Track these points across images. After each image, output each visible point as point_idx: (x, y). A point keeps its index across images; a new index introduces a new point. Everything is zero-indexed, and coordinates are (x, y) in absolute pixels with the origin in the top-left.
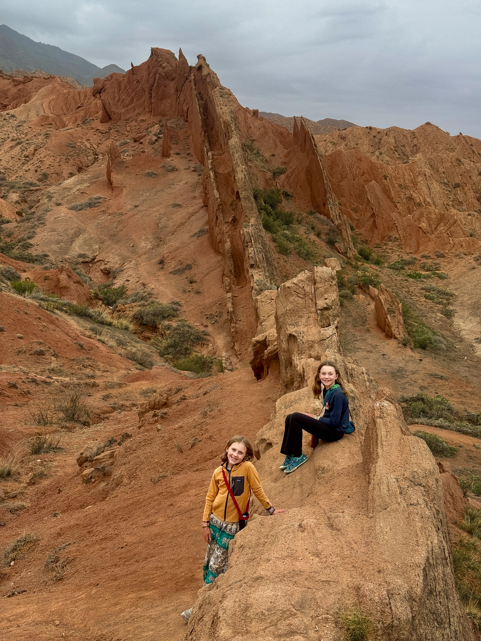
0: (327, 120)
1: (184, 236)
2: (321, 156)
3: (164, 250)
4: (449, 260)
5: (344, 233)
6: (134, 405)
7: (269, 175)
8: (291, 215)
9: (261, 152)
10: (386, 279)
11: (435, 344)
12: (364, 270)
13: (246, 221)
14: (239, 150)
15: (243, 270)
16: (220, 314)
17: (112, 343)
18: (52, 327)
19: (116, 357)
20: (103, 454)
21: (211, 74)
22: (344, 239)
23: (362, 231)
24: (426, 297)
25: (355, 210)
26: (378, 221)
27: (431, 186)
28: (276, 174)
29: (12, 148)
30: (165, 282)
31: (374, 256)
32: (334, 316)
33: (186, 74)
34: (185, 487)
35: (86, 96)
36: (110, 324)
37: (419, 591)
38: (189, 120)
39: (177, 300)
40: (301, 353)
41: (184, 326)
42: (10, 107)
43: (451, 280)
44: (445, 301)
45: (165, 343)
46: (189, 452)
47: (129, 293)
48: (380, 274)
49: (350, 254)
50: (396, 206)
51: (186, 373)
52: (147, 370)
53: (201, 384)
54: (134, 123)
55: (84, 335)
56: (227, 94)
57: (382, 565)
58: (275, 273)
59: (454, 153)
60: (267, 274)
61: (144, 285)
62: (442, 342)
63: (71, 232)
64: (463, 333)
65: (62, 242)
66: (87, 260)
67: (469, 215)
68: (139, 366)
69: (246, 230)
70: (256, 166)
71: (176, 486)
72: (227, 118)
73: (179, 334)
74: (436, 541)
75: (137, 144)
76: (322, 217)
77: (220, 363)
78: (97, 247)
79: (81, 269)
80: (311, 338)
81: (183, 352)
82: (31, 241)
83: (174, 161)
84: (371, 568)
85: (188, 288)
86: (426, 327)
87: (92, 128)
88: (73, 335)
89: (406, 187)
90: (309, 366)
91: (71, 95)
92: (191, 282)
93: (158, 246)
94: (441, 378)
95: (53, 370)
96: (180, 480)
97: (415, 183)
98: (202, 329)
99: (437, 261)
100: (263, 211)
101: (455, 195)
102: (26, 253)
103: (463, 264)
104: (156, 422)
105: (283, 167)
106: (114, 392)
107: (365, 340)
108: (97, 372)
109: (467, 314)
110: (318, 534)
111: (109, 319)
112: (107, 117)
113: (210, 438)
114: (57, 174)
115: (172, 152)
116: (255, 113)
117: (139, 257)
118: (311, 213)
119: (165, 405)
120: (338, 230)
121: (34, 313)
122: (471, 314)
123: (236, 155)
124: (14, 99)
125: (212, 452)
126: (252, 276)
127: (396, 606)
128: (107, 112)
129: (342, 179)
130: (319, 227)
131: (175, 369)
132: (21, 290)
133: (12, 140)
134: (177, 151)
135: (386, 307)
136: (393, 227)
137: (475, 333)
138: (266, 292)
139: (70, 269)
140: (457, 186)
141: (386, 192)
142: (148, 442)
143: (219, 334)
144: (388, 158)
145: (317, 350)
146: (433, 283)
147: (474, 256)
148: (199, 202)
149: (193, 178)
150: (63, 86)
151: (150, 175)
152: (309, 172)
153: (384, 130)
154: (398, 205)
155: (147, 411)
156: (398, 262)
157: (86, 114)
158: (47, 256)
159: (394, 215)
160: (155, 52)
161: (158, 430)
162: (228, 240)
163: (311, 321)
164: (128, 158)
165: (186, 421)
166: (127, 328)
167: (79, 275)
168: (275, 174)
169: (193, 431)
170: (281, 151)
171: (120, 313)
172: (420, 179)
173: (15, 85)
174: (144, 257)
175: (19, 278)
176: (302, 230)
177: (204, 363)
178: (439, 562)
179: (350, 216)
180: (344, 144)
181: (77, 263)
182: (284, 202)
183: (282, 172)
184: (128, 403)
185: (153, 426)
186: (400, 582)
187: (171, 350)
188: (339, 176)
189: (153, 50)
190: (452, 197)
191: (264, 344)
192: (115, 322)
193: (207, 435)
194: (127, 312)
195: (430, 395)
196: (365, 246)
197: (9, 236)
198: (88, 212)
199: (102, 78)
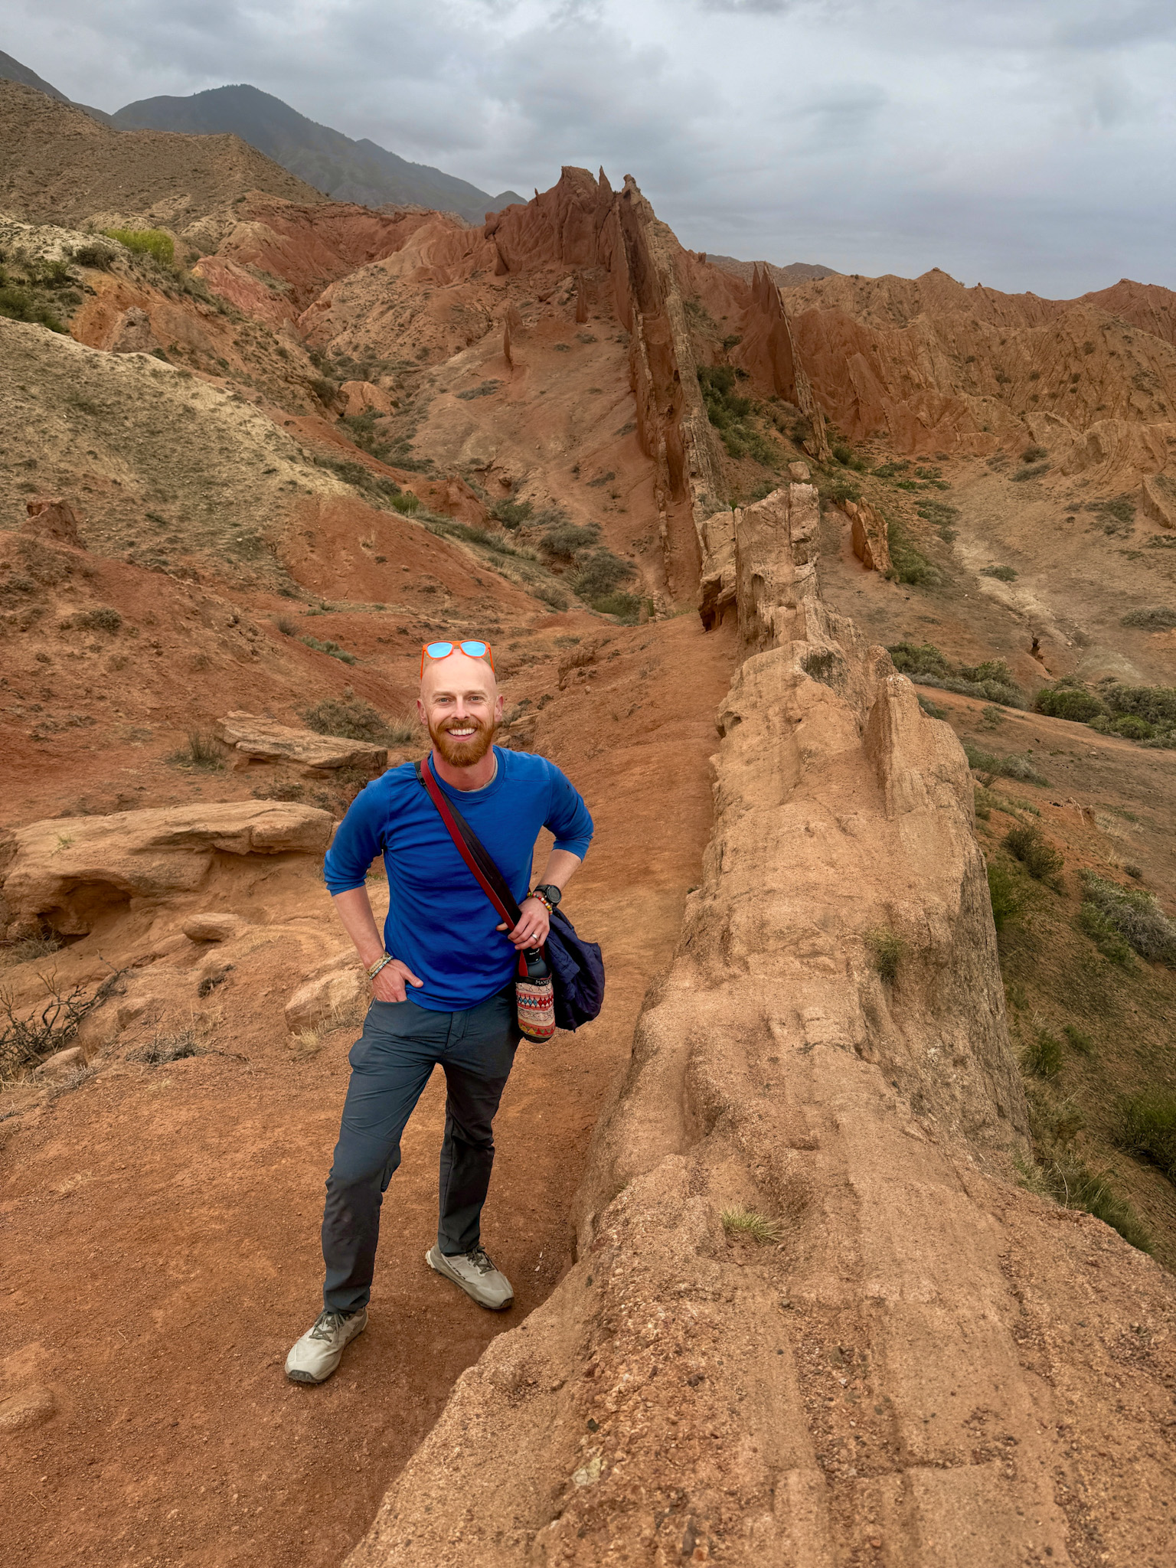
0: (796, 265)
1: (605, 435)
2: (789, 318)
3: (579, 453)
4: (954, 463)
5: (816, 427)
6: (547, 657)
7: (719, 346)
8: (746, 402)
9: (708, 314)
10: (868, 490)
11: (928, 577)
12: (841, 478)
13: (686, 412)
14: (680, 311)
15: (682, 480)
16: (651, 540)
17: (516, 577)
18: (443, 556)
19: (522, 595)
20: (520, 720)
21: (643, 204)
22: (815, 436)
23: (840, 423)
24: (920, 514)
25: (832, 395)
26: (863, 409)
27: (935, 360)
28: (728, 344)
29: (382, 313)
30: (580, 497)
31: (855, 458)
32: (813, 550)
33: (609, 204)
34: (628, 764)
35: (475, 239)
36: (513, 553)
37: (957, 909)
38: (612, 269)
39: (596, 521)
40: (768, 598)
41: (605, 555)
42: (378, 256)
43: (955, 491)
44: (945, 520)
45: (581, 577)
46: (627, 720)
47: (535, 511)
48: (862, 484)
49: (823, 457)
50: (887, 389)
51: (607, 615)
52: (561, 613)
53: (634, 634)
54: (538, 275)
55: (482, 567)
56: (664, 231)
57: (913, 879)
58: (723, 484)
59: (970, 313)
60: (712, 486)
61: (554, 500)
62: (936, 575)
63: (460, 429)
64: (966, 562)
65: (449, 442)
66: (481, 467)
67: (985, 401)
68: (550, 607)
69: (686, 425)
70: (701, 334)
71: (616, 762)
72: (665, 266)
73: (599, 566)
74: (974, 851)
75: (543, 305)
76: (788, 404)
77: (651, 604)
78: (494, 449)
79: (475, 479)
80: (782, 580)
81: (604, 589)
82: (411, 442)
83: (592, 328)
84: (899, 881)
85: (610, 505)
86: (918, 555)
87: (484, 284)
88: (469, 566)
89: (902, 362)
90: (780, 617)
91: (457, 237)
92: (614, 497)
93: (571, 447)
94: (933, 621)
95: (447, 611)
96: (620, 755)
97: (914, 356)
98: (628, 559)
99: (938, 466)
100: (709, 398)
101: (967, 373)
102: (406, 457)
103: (971, 469)
104: (583, 682)
105: (738, 334)
106: (522, 640)
107: (836, 572)
108: (499, 614)
109: (972, 536)
110: (830, 840)
111: (511, 546)
112: (504, 268)
113: (652, 704)
114: (441, 348)
115: (589, 315)
116: (702, 258)
117: (547, 462)
118: (773, 400)
119: (591, 660)
120: (806, 424)
121: (421, 538)
122: (978, 537)
123: (676, 319)
124: (383, 244)
125: (654, 721)
126: (693, 488)
127: (935, 928)
128: (503, 261)
129: (817, 350)
130: (784, 418)
131: (594, 611)
132: (402, 508)
133: (383, 303)
134: (596, 314)
135: (866, 528)
136: (882, 418)
137: (980, 561)
138: (718, 515)
139: (461, 479)
140: (971, 359)
141: (875, 368)
142: (575, 707)
143: (649, 565)
144: (878, 321)
145: (790, 595)
146: (930, 495)
147: (988, 458)
148: (625, 385)
149: (616, 352)
150: (446, 225)
151: (561, 348)
152: (772, 342)
153: (875, 280)
154: (891, 387)
155: (569, 668)
156: (885, 466)
157: (476, 264)
158: (431, 461)
159: (884, 401)
160: (567, 173)
161: (587, 693)
162: (663, 439)
163: (783, 557)
164: (531, 325)
165: (620, 682)
166: (533, 559)
167: (473, 487)
168: (725, 344)
169: (630, 694)
170: (735, 312)
171: (524, 537)
172: (921, 349)
173: (384, 226)
174: (553, 463)
175: (399, 491)
176: (760, 423)
177: (630, 603)
178: (977, 874)
179: (825, 403)
180: (820, 299)
181: (470, 472)
182: (738, 385)
183: (735, 342)
184: (540, 654)
185: (580, 688)
186: (937, 900)
187: (588, 586)
188: (813, 347)
189: (564, 169)
190: (963, 375)
191: (717, 585)
192: (519, 550)
193: (647, 700)
194: (533, 537)
195: (917, 644)
196: (843, 445)
197: (384, 434)
198: (481, 400)
199: (497, 212)
